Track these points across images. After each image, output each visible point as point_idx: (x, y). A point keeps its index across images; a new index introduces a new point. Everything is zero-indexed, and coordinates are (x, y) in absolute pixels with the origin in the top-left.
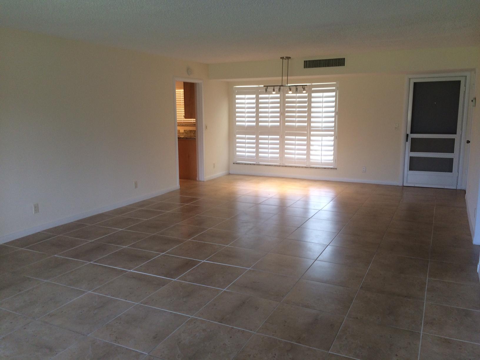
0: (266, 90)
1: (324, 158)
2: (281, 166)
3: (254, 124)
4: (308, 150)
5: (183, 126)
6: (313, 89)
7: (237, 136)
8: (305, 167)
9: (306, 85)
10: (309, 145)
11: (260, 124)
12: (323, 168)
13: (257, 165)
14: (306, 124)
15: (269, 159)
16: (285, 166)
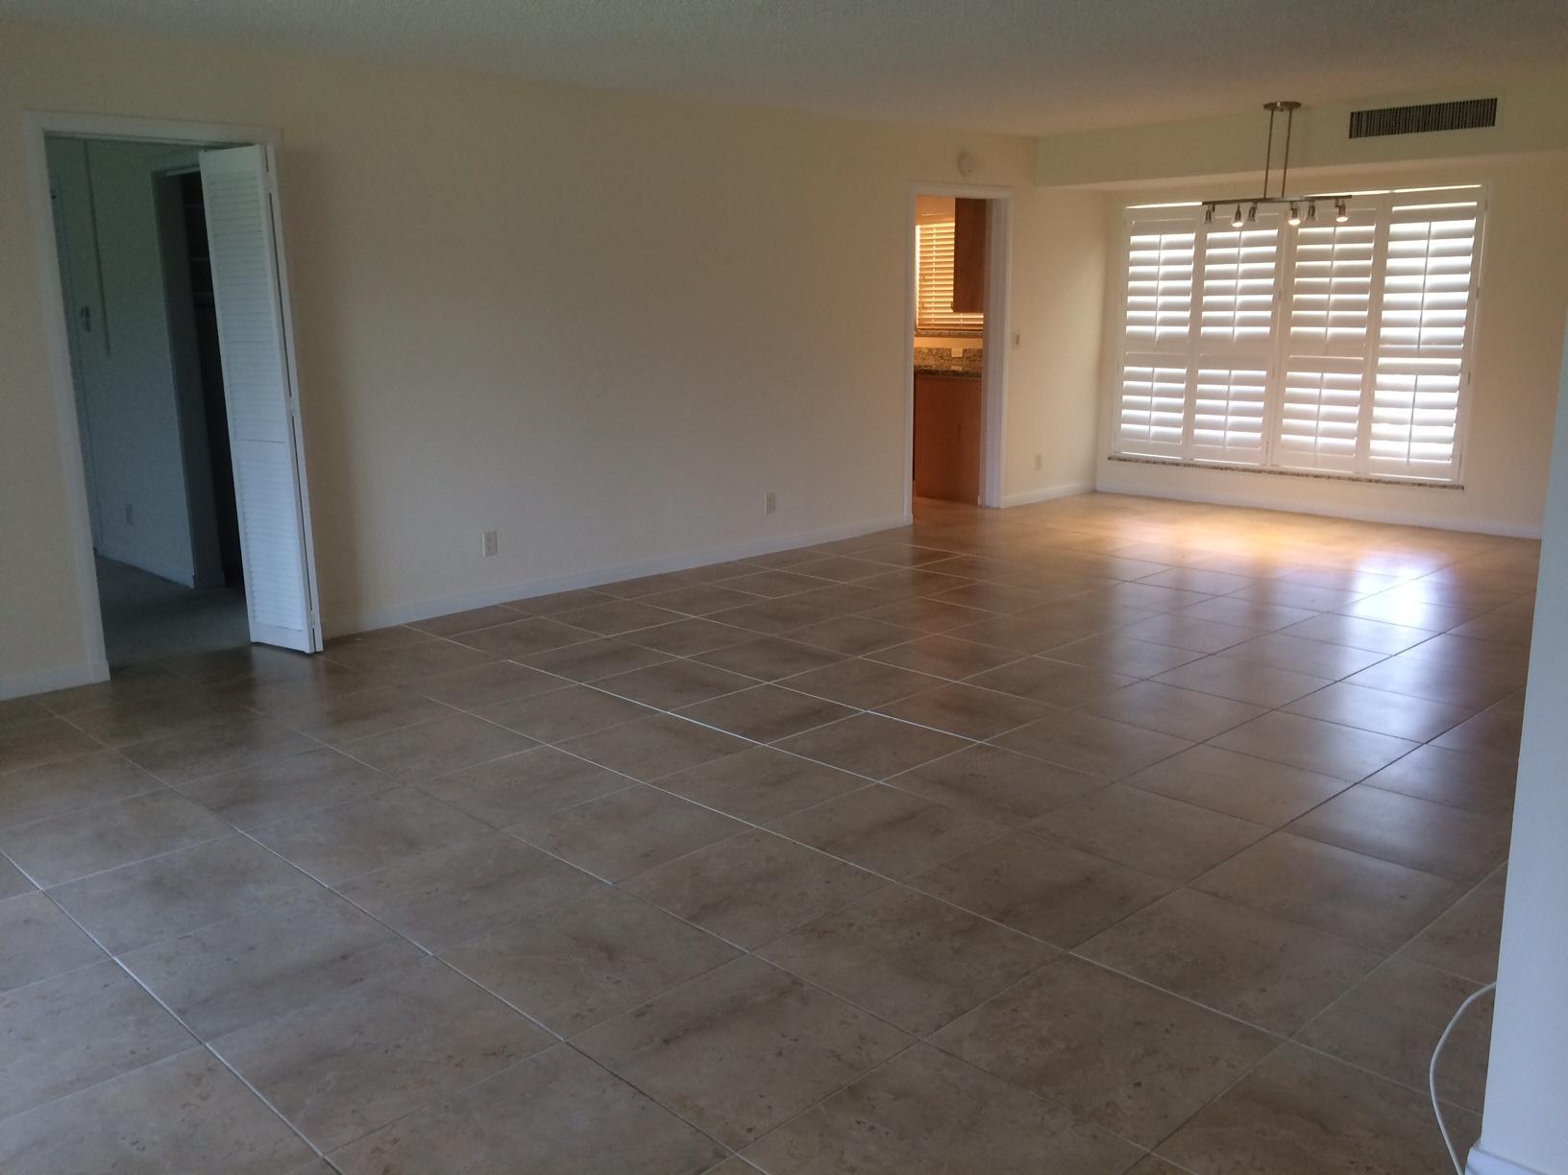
0: (1209, 217)
1: (1417, 448)
2: (1265, 472)
3: (1185, 330)
4: (1366, 419)
5: (960, 336)
6: (1395, 209)
7: (1127, 369)
8: (1351, 479)
9: (1350, 196)
10: (1367, 403)
11: (1204, 330)
12: (1414, 484)
13: (1185, 465)
14: (1363, 331)
15: (1228, 447)
16: (1281, 473)
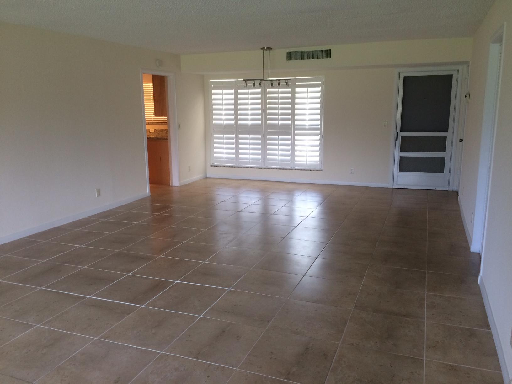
0: (246, 84)
1: (309, 159)
2: (263, 168)
3: (233, 122)
4: (293, 150)
5: (152, 124)
6: (296, 84)
7: (215, 135)
8: (290, 169)
9: (290, 79)
10: (293, 145)
11: (240, 122)
12: (309, 170)
13: (237, 167)
14: (290, 122)
15: (250, 161)
16: (268, 168)
